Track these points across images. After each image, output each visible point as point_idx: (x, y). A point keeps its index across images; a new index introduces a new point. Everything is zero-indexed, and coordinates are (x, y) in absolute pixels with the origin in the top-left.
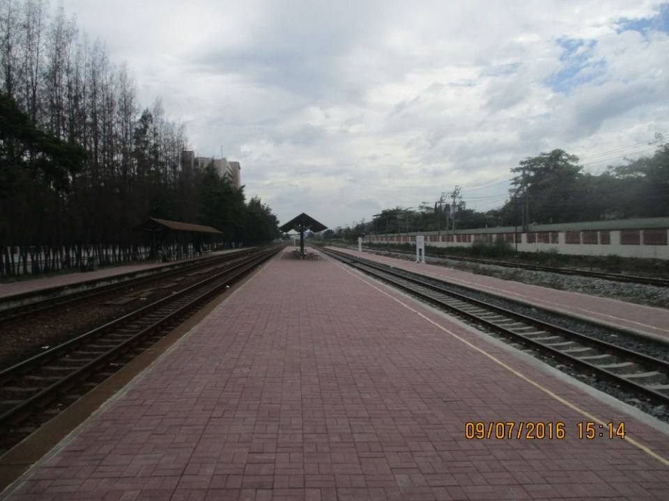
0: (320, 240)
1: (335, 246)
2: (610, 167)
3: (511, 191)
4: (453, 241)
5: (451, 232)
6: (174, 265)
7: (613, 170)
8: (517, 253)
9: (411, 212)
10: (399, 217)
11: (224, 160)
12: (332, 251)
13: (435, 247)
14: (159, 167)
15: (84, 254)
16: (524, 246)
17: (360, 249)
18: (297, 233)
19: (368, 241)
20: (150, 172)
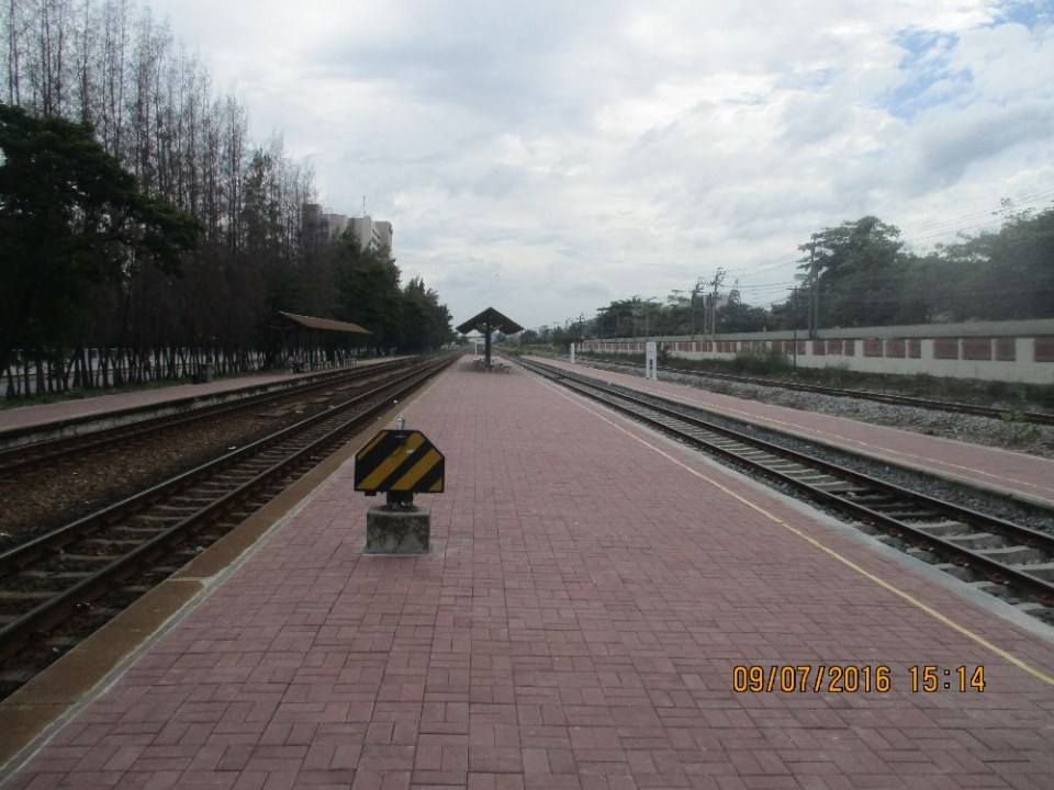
0: (515, 346)
1: (537, 355)
2: (939, 246)
3: (798, 276)
4: (711, 350)
5: (710, 337)
6: (312, 377)
7: (944, 251)
8: (795, 368)
9: (654, 305)
10: (635, 312)
11: (368, 218)
12: (531, 362)
13: (685, 360)
14: (278, 234)
15: (178, 360)
16: (808, 359)
17: (573, 361)
18: (479, 334)
19: (589, 350)
20: (265, 242)
